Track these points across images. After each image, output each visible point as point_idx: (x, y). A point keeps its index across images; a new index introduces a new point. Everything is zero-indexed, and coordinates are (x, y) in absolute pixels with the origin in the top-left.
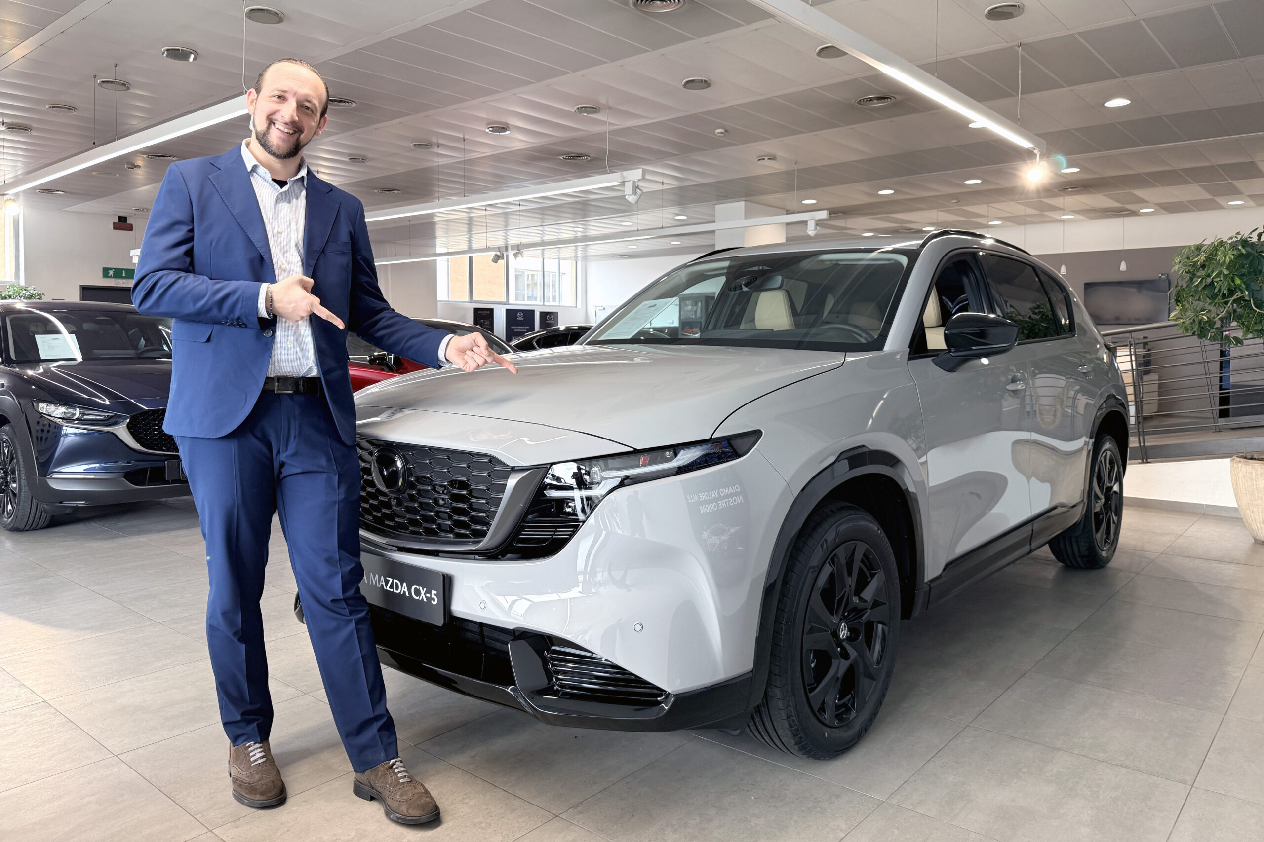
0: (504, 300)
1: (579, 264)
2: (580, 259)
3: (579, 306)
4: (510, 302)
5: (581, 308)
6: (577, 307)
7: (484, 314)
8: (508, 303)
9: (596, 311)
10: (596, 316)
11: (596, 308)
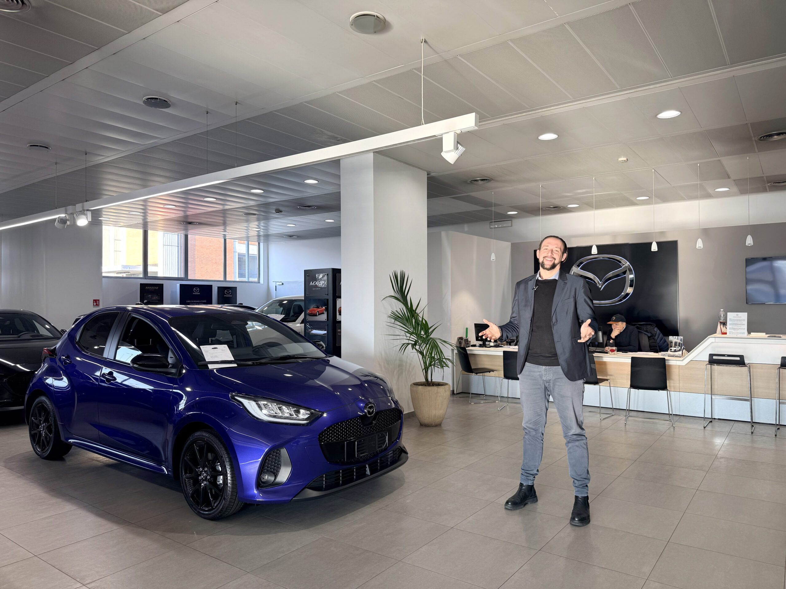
0: (182, 275)
1: (262, 243)
2: (262, 238)
3: (262, 281)
4: (189, 278)
5: (263, 283)
6: (259, 283)
7: (154, 290)
8: (186, 278)
9: (276, 286)
10: (276, 290)
11: (276, 284)
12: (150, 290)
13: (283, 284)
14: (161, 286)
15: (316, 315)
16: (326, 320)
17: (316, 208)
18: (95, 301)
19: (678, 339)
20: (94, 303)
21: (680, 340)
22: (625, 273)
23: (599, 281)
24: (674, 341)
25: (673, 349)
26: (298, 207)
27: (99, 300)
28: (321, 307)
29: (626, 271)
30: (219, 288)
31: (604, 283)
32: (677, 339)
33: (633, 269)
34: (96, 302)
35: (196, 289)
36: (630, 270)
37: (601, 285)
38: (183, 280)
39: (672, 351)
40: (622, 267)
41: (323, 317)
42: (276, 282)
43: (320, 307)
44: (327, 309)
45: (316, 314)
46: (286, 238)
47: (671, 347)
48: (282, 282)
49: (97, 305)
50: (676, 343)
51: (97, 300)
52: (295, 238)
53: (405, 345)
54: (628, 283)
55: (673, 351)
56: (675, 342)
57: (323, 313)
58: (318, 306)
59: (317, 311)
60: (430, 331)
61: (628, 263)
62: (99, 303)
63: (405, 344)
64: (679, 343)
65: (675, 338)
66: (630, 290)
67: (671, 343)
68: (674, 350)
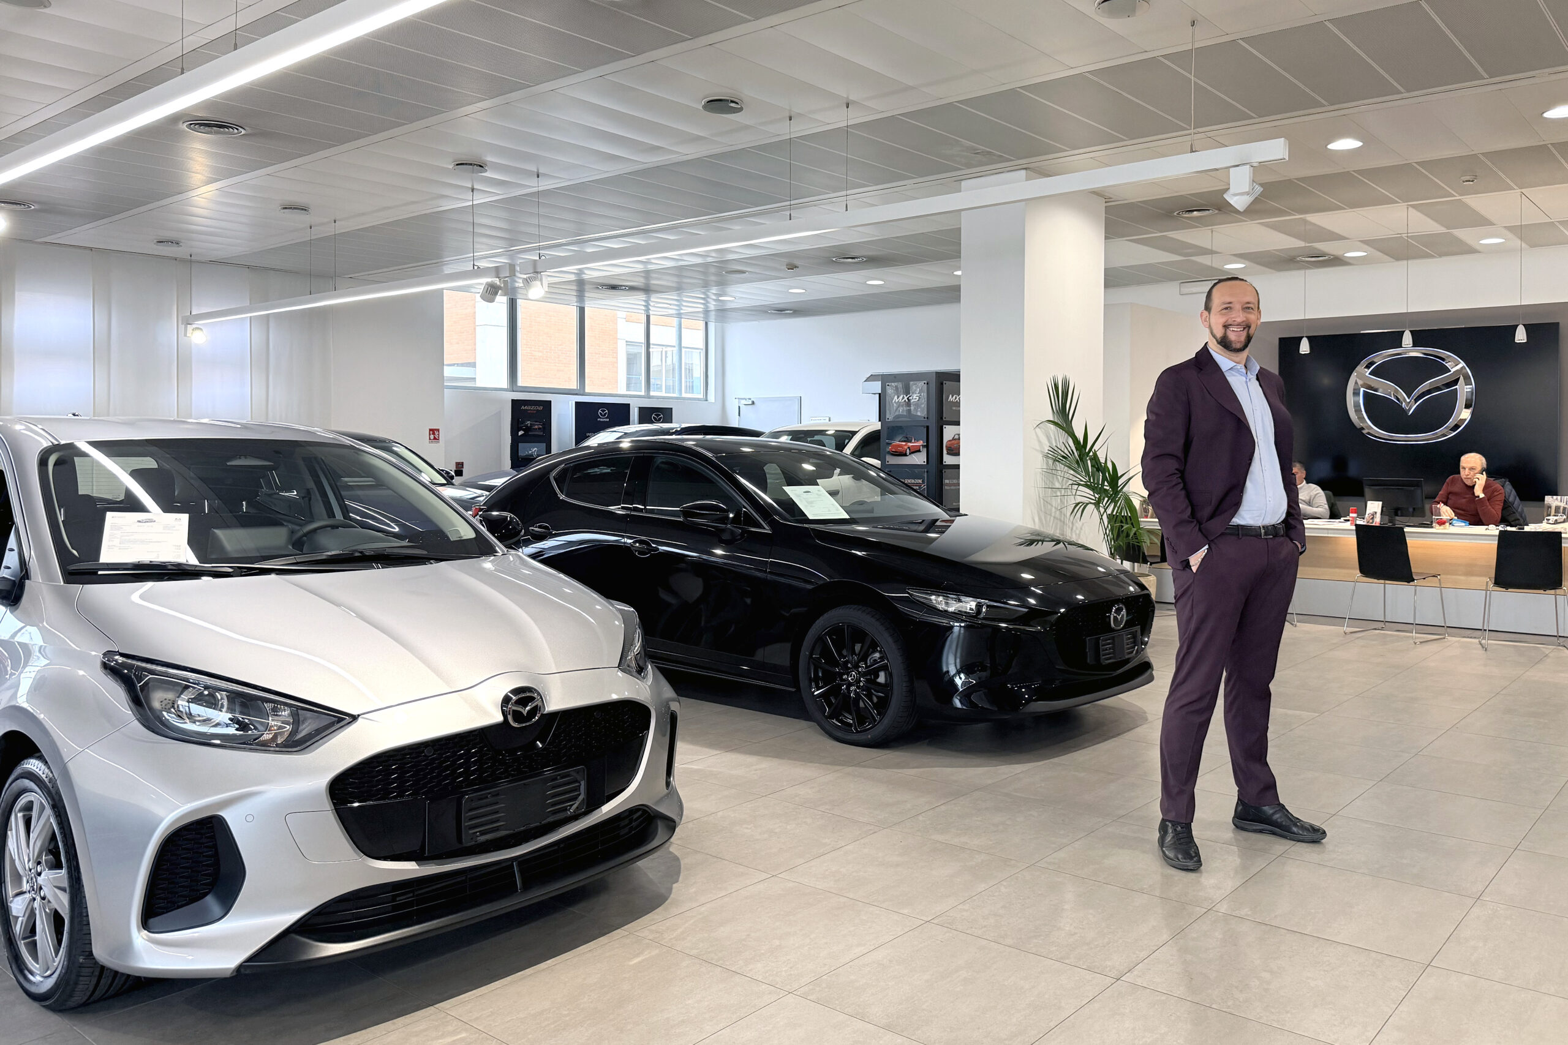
0: (573, 385)
1: (712, 326)
3: (711, 398)
4: (587, 390)
5: (713, 401)
6: (707, 401)
7: (535, 412)
8: (581, 392)
9: (739, 407)
10: (739, 415)
11: (739, 402)
12: (529, 411)
13: (753, 403)
14: (547, 405)
15: (905, 455)
16: (925, 463)
17: (865, 259)
18: (431, 432)
19: (1561, 501)
20: (430, 434)
21: (1565, 503)
22: (1456, 382)
23: (1404, 398)
24: (1554, 505)
25: (1552, 518)
26: (834, 259)
27: (438, 430)
28: (915, 440)
29: (1458, 379)
30: (641, 409)
31: (1416, 401)
32: (1559, 500)
33: (1472, 375)
34: (434, 434)
35: (603, 411)
36: (1466, 378)
37: (1410, 405)
38: (577, 394)
39: (1550, 522)
40: (1450, 371)
41: (920, 459)
42: (739, 399)
43: (913, 441)
44: (927, 446)
45: (906, 453)
46: (772, 313)
47: (1549, 515)
48: (752, 400)
49: (435, 438)
50: (1557, 509)
51: (436, 430)
52: (789, 314)
53: (1081, 506)
54: (1461, 401)
55: (1552, 522)
56: (1556, 506)
57: (919, 451)
58: (910, 439)
59: (906, 447)
60: (1120, 482)
61: (1462, 364)
62: (439, 435)
63: (1081, 504)
64: (1564, 509)
65: (1557, 499)
66: (1466, 415)
67: (1548, 509)
68: (1554, 520)
